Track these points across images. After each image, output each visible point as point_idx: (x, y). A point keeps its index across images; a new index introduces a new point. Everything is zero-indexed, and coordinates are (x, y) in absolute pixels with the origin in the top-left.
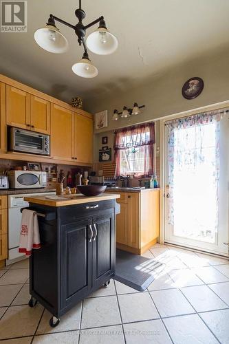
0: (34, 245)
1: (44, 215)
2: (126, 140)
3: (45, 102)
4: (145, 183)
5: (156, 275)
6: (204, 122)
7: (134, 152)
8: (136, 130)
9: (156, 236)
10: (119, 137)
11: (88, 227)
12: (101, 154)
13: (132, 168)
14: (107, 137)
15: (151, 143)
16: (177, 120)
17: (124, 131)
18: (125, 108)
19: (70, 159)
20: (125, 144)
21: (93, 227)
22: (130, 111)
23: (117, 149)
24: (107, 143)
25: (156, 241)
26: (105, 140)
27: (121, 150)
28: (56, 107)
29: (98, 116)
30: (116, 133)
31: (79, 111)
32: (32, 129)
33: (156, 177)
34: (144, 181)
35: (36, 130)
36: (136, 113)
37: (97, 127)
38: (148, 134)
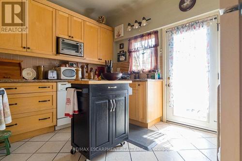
0: (74, 111)
1: (81, 91)
2: (136, 45)
3: (80, 21)
4: (151, 76)
5: (158, 141)
6: (197, 28)
7: (143, 54)
8: (144, 37)
9: (159, 115)
10: (132, 43)
11: (109, 101)
12: (119, 56)
13: (141, 65)
14: (123, 44)
15: (156, 46)
16: (176, 28)
17: (136, 38)
18: (136, 22)
19: (97, 60)
20: (136, 48)
21: (113, 101)
22: (140, 23)
23: (130, 52)
24: (123, 48)
25: (160, 120)
26: (121, 46)
27: (133, 53)
28: (87, 23)
29: (116, 29)
30: (129, 40)
31: (103, 26)
32: (72, 39)
33: (159, 72)
34: (151, 75)
35: (74, 39)
36: (144, 25)
37: (116, 37)
38: (154, 40)
